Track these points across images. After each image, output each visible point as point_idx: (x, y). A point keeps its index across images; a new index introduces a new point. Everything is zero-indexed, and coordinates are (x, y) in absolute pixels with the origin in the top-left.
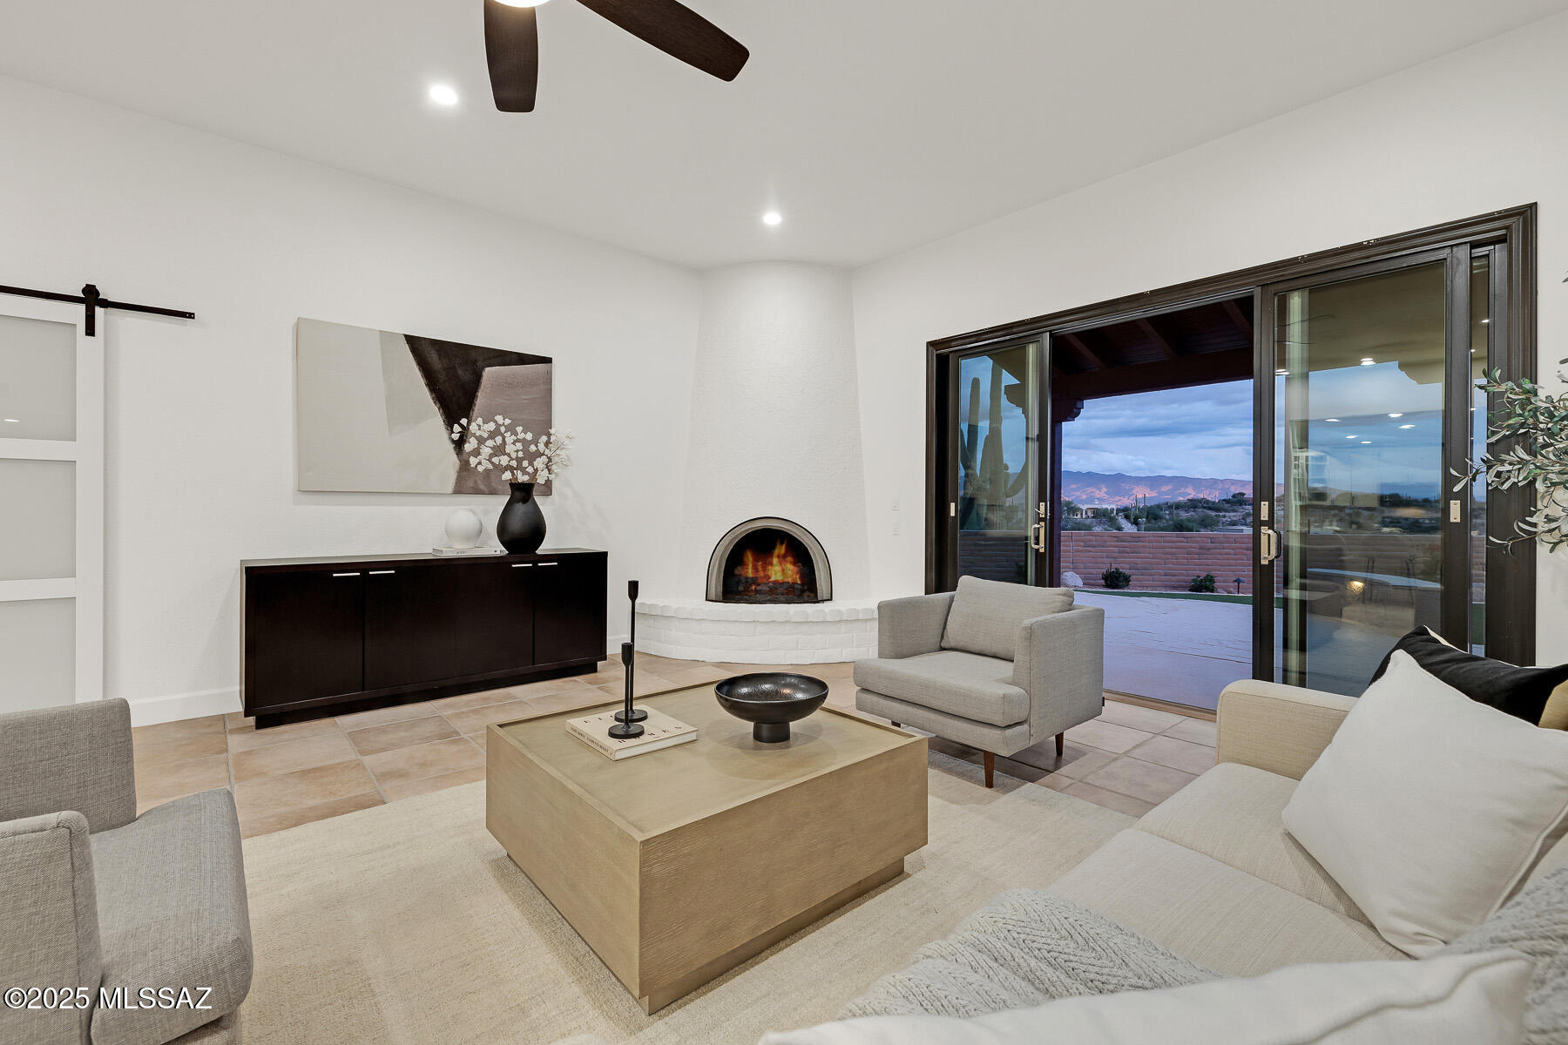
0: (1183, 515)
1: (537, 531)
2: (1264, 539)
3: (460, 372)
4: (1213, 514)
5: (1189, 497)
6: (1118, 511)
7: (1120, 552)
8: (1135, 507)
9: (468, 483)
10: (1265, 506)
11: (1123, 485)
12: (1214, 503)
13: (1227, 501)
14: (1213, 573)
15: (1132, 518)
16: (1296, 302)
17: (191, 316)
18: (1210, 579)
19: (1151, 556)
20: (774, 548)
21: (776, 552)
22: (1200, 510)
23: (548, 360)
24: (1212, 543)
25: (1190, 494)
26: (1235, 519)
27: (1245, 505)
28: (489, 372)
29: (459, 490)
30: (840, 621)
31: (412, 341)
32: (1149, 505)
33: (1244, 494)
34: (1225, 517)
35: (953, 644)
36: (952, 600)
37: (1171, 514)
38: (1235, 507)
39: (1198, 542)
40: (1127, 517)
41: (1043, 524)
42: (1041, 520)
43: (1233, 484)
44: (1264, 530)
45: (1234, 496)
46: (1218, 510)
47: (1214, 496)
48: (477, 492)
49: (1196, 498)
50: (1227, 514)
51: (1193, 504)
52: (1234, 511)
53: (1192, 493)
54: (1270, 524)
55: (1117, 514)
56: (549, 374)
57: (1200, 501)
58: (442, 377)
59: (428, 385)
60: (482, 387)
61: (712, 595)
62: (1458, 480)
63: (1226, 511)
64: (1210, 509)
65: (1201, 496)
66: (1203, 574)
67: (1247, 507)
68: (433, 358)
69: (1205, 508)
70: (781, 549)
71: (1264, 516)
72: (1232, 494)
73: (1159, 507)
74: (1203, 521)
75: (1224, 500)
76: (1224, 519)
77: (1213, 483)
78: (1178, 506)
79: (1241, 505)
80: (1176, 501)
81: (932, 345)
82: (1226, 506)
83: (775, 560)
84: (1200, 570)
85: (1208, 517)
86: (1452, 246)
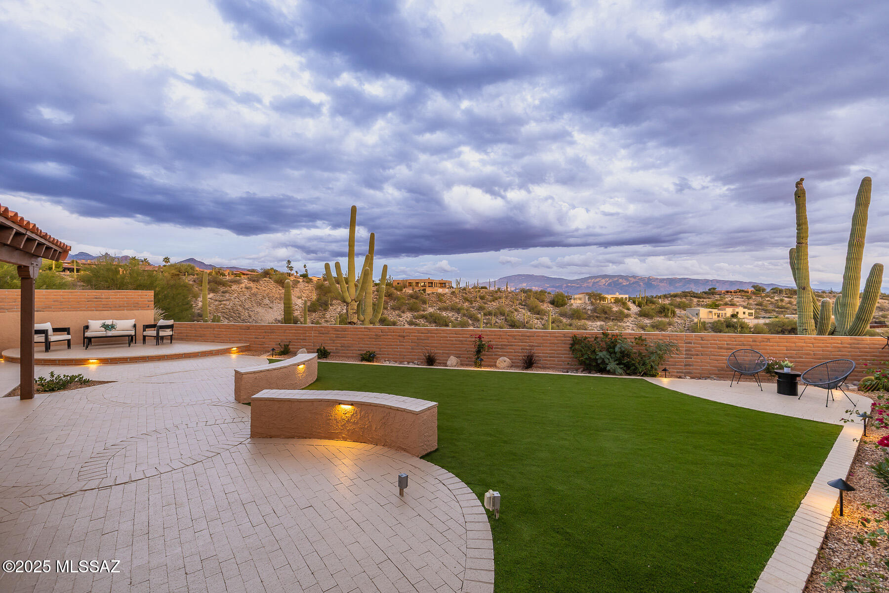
13: (705, 293)
15: (637, 303)
27: (716, 295)
33: (715, 289)
38: (710, 296)
40: (634, 302)
45: (709, 290)
49: (687, 290)
63: (704, 298)
67: (716, 296)
72: (708, 288)
79: (713, 295)
82: (705, 295)
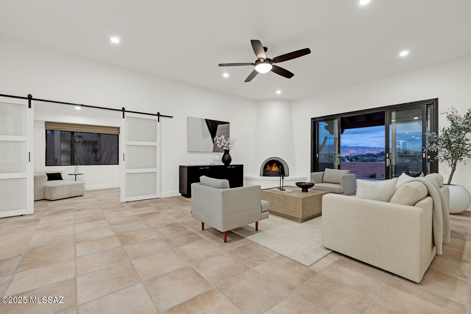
0: (365, 158)
1: (230, 160)
2: (387, 161)
3: (214, 126)
4: (375, 158)
5: (367, 153)
6: (345, 157)
7: (350, 167)
8: (351, 156)
9: (216, 150)
10: (387, 154)
11: (346, 149)
12: (375, 155)
14: (375, 173)
15: (350, 159)
16: (394, 114)
17: (172, 117)
18: (375, 175)
19: (359, 168)
20: (273, 164)
21: (274, 165)
22: (371, 157)
23: (229, 123)
24: (375, 165)
25: (367, 152)
26: (381, 159)
28: (219, 126)
29: (214, 151)
30: (292, 180)
31: (206, 120)
32: (355, 155)
33: (383, 152)
34: (378, 159)
35: (325, 181)
36: (324, 173)
37: (361, 158)
39: (371, 165)
40: (348, 159)
41: (339, 158)
42: (338, 158)
43: (381, 149)
44: (387, 159)
46: (376, 157)
47: (375, 153)
48: (217, 152)
49: (369, 153)
50: (379, 158)
51: (369, 155)
52: (381, 157)
53: (368, 152)
54: (389, 158)
55: (345, 158)
56: (229, 126)
57: (370, 154)
58: (211, 128)
59: (209, 129)
60: (218, 129)
61: (262, 175)
62: (425, 149)
64: (374, 156)
65: (371, 152)
66: (373, 173)
67: (384, 155)
68: (210, 123)
69: (372, 156)
70: (275, 164)
71: (387, 156)
72: (381, 152)
73: (358, 156)
74: (372, 160)
75: (378, 154)
76: (378, 160)
77: (374, 149)
78: (364, 156)
79: (382, 155)
80: (364, 154)
81: (312, 119)
82: (379, 156)
83: (274, 167)
84: (372, 172)
85: (373, 159)
86: (423, 105)
